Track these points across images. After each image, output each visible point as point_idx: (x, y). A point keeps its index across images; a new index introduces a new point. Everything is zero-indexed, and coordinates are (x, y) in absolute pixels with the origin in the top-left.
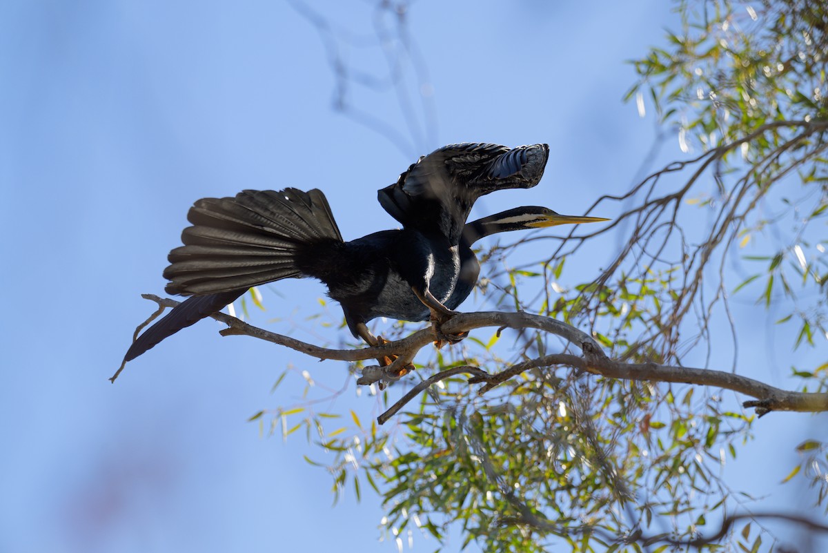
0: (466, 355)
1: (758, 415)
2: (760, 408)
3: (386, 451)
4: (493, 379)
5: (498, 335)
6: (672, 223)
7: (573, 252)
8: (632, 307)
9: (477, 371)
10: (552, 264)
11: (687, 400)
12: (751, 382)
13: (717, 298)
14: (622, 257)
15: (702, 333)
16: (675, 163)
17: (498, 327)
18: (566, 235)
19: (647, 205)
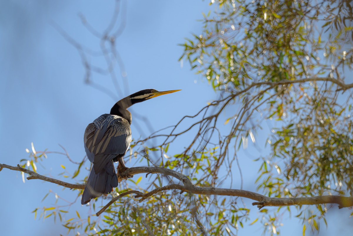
0: (128, 187)
1: (259, 208)
2: (259, 205)
3: (95, 229)
4: (145, 196)
5: (146, 177)
6: (214, 127)
7: (172, 141)
8: (198, 164)
9: (138, 193)
10: (163, 147)
11: (223, 204)
12: (255, 194)
13: (234, 159)
14: (193, 142)
15: (228, 174)
16: (215, 101)
17: (146, 173)
18: (169, 134)
19: (204, 120)
